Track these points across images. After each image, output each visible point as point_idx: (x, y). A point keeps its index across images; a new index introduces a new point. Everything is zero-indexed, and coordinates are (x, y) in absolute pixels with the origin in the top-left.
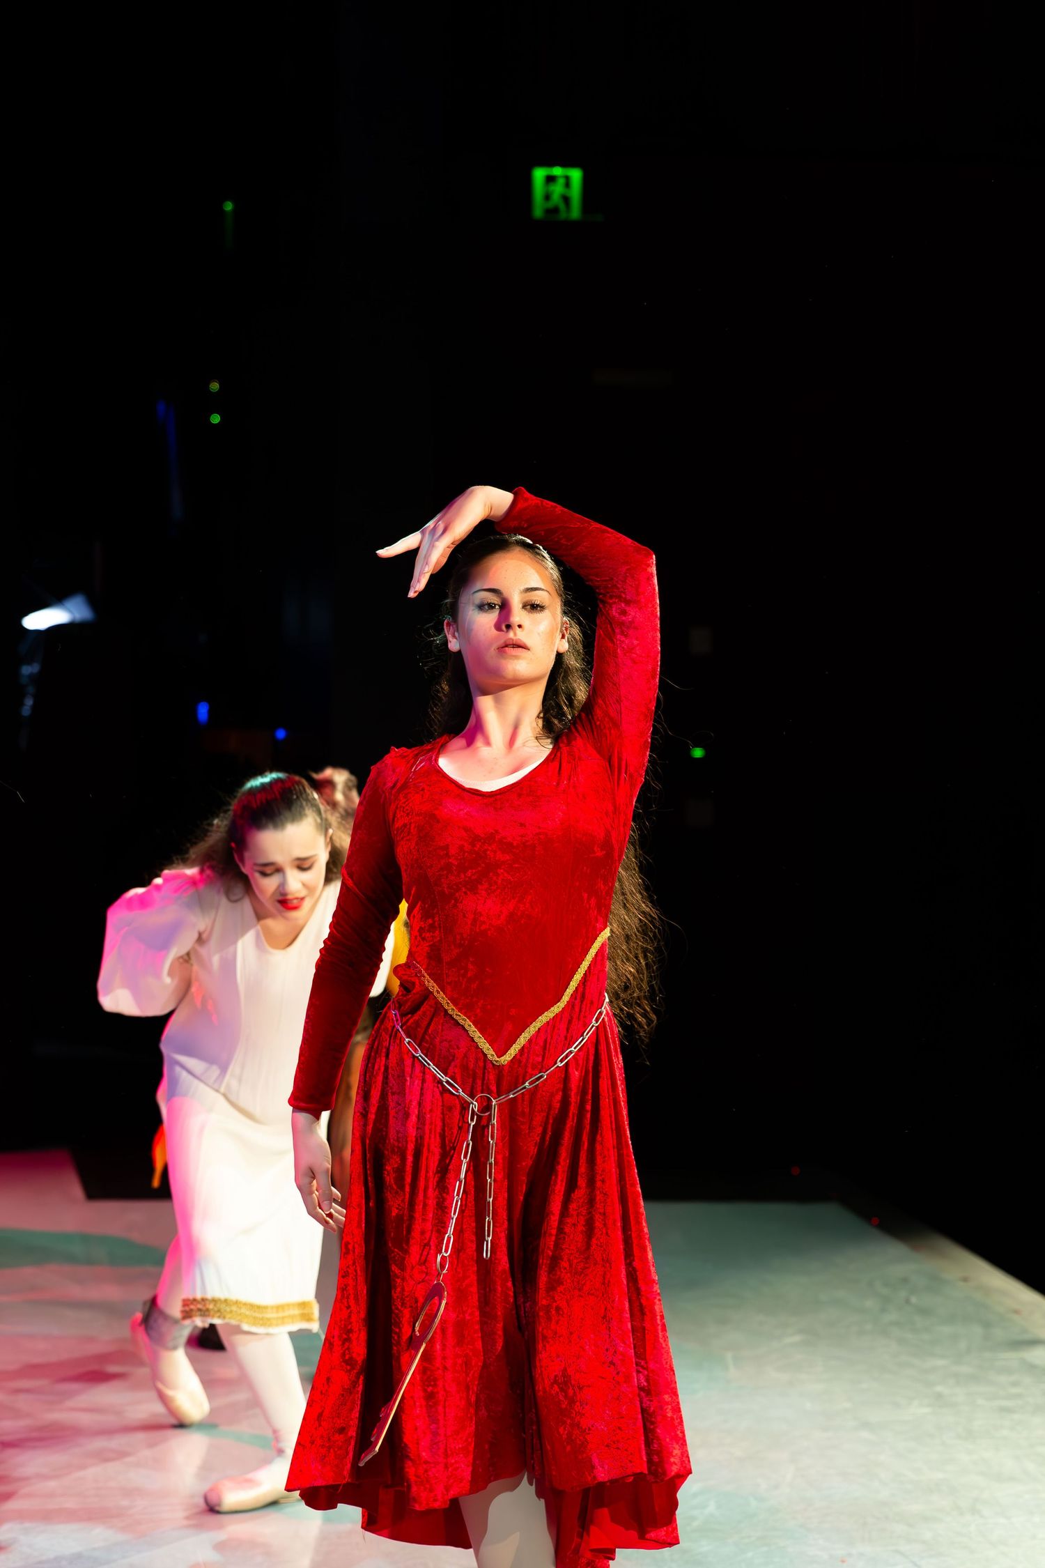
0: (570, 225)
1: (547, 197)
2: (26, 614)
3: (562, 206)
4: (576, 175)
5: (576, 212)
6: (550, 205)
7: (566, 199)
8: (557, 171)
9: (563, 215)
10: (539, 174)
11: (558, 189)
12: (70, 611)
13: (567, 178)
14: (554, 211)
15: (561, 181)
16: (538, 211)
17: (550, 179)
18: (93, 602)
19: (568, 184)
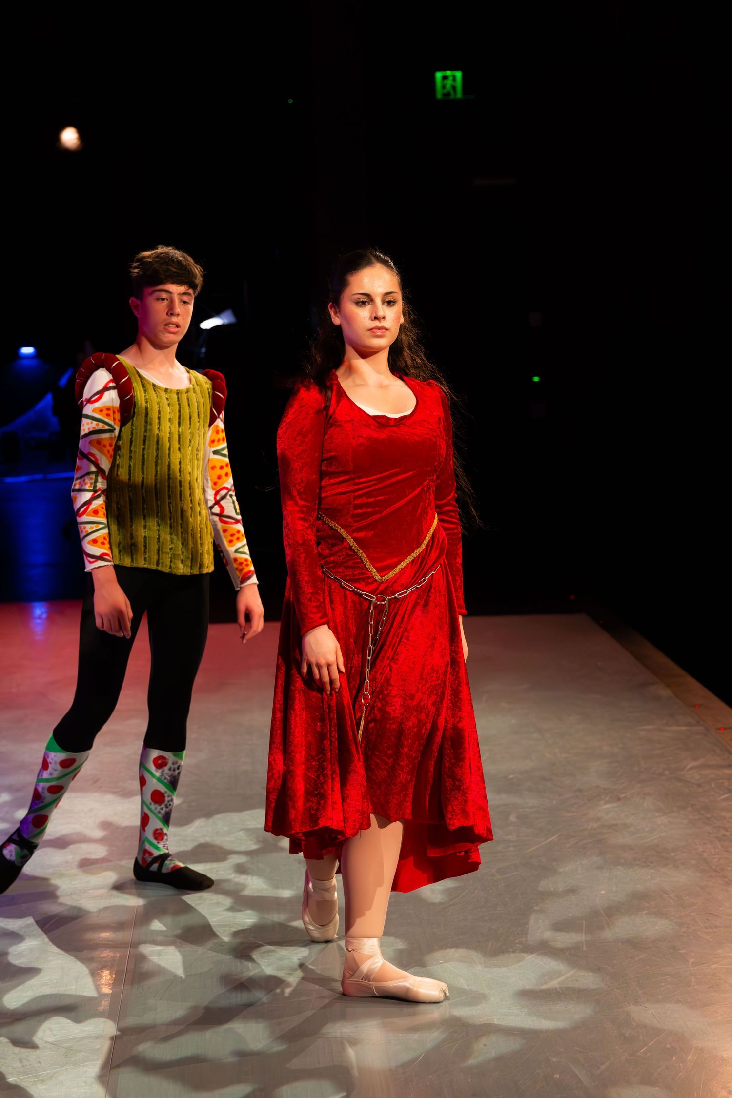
0: (456, 101)
1: (444, 87)
2: (202, 321)
3: (452, 92)
4: (459, 74)
5: (459, 94)
6: (445, 91)
7: (454, 88)
8: (448, 73)
9: (452, 96)
10: (439, 75)
11: (449, 83)
12: (222, 319)
13: (454, 77)
14: (448, 94)
15: (451, 78)
16: (439, 95)
17: (445, 78)
18: (236, 314)
19: (454, 79)
